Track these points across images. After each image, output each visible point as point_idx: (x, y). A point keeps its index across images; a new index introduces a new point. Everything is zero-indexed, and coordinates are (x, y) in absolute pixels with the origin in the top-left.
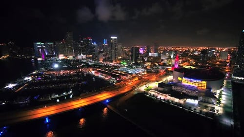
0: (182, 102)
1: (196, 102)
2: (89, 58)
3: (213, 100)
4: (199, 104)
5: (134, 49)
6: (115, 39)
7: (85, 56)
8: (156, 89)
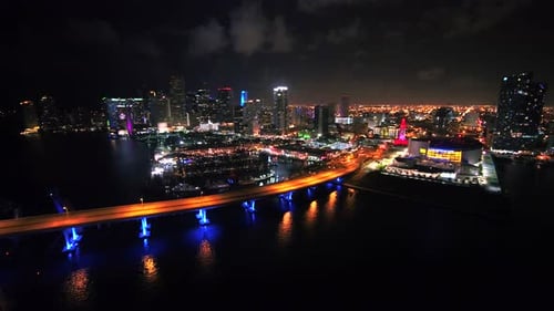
0: (435, 176)
1: (453, 176)
2: (228, 128)
3: (473, 172)
4: (457, 177)
5: (321, 110)
6: (285, 92)
7: (218, 124)
8: (394, 166)
